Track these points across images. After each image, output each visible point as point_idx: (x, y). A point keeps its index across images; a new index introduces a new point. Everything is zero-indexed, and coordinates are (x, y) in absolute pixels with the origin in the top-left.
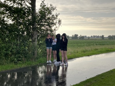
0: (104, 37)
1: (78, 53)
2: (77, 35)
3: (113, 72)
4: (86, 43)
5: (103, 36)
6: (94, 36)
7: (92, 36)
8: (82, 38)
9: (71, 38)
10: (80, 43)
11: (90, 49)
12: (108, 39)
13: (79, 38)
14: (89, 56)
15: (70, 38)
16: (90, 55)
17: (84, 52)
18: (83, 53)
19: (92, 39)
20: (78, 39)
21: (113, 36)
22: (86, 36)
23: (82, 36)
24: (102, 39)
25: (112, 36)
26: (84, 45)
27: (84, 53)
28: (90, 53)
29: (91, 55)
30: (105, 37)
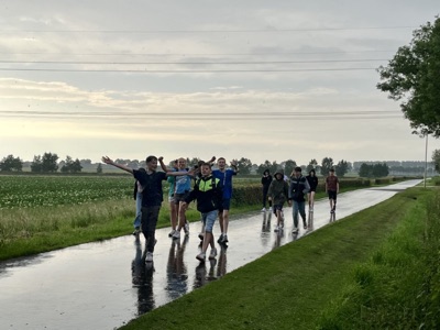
1: (57, 229)
2: (56, 157)
3: (193, 305)
4: (87, 187)
8: (74, 167)
9: (29, 170)
10: (67, 188)
11: (105, 212)
13: (61, 167)
14: (101, 240)
15: (24, 169)
16: (104, 236)
17: (83, 224)
18: (80, 228)
19: (110, 174)
20: (59, 171)
22: (89, 161)
23: (74, 160)
26: (79, 197)
27: (83, 229)
28: (105, 230)
29: (109, 238)
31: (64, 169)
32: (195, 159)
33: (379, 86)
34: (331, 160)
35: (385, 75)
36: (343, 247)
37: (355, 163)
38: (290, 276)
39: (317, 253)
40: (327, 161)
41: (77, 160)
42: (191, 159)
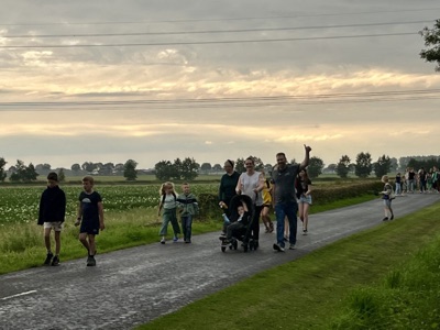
0: (137, 168)
5: (130, 165)
6: (90, 167)
7: (76, 167)
8: (27, 175)
10: (13, 202)
12: (154, 178)
13: (9, 176)
20: (7, 180)
21: (178, 161)
22: (47, 166)
23: (27, 165)
24: (125, 179)
25: (173, 163)
30: (142, 172)
31: (14, 177)
32: (188, 160)
33: (423, 55)
34: (368, 156)
35: (431, 39)
36: (354, 268)
37: (402, 159)
38: (272, 306)
39: (317, 275)
40: (364, 157)
41: (31, 166)
42: (182, 160)
